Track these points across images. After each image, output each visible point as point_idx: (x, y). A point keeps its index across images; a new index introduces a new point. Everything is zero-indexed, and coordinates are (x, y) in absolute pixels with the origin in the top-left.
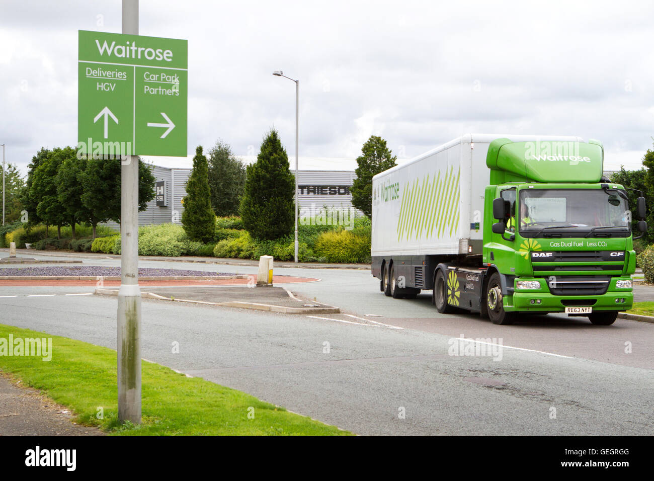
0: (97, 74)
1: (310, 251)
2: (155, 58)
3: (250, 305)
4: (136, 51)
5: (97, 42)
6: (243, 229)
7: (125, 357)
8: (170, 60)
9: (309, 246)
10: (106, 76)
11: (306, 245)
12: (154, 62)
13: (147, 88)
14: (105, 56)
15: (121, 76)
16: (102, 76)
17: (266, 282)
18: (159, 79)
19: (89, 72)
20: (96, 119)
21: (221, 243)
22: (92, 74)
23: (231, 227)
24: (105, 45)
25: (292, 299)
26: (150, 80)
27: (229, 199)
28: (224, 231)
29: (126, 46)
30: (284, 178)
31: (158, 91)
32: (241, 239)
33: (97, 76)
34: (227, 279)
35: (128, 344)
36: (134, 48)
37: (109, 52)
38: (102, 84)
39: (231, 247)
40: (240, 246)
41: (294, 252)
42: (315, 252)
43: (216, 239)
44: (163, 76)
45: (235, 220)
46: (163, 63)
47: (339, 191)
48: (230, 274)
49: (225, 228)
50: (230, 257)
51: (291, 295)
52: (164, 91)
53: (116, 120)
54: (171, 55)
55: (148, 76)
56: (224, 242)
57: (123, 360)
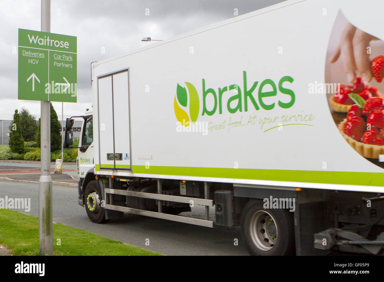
0: (29, 54)
1: (69, 157)
2: (60, 46)
3: (58, 183)
4: (50, 42)
5: (29, 35)
6: (37, 147)
7: (44, 217)
8: (68, 47)
9: (68, 155)
10: (33, 55)
11: (67, 154)
12: (59, 48)
13: (55, 63)
14: (33, 44)
15: (42, 56)
16: (31, 55)
17: (59, 171)
18: (62, 58)
19: (24, 53)
20: (28, 80)
21: (27, 153)
22: (26, 54)
23: (31, 146)
24: (33, 37)
25: (74, 179)
26: (57, 58)
27: (29, 133)
28: (29, 148)
29: (44, 38)
30: (56, 124)
31: (61, 65)
32: (36, 152)
33: (29, 55)
34: (35, 170)
35: (46, 210)
36: (48, 40)
37: (35, 42)
38: (31, 60)
39: (32, 155)
40: (36, 155)
41: (61, 157)
42: (71, 157)
43: (24, 152)
44: (64, 56)
45: (33, 143)
46: (64, 49)
47: (78, 130)
48: (36, 168)
49: (29, 147)
50: (32, 160)
51: (73, 178)
52: (65, 65)
53: (39, 81)
54: (68, 45)
55: (56, 56)
56: (29, 153)
57: (43, 219)
